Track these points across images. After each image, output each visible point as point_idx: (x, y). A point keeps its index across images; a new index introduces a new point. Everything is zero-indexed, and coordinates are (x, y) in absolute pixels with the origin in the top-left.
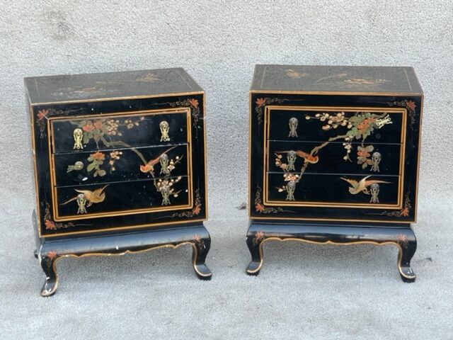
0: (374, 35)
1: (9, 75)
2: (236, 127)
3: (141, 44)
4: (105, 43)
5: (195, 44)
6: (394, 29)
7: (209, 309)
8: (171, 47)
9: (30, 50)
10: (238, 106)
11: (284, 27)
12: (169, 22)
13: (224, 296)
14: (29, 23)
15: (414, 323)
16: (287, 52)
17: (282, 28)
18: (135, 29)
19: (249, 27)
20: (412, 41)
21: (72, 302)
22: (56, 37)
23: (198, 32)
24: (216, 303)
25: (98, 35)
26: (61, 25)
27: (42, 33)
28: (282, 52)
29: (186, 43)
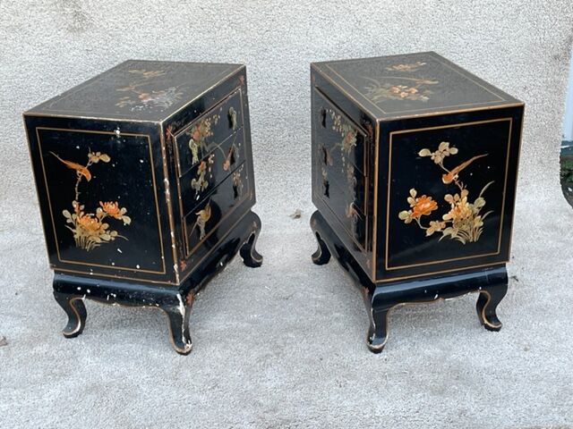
0: (440, 13)
1: (21, 76)
2: (285, 125)
3: (172, 33)
4: (129, 34)
5: (234, 32)
6: (465, 5)
7: (262, 363)
8: (206, 36)
9: (42, 45)
10: (287, 102)
11: (338, 8)
12: (203, 6)
13: (280, 342)
14: (39, 14)
15: (509, 373)
16: (342, 37)
17: (335, 8)
18: (163, 17)
19: (296, 9)
20: (484, 18)
21: (97, 359)
22: (72, 29)
23: (237, 17)
24: (271, 353)
25: (120, 26)
26: (76, 15)
27: (55, 25)
28: (335, 36)
29: (224, 31)
